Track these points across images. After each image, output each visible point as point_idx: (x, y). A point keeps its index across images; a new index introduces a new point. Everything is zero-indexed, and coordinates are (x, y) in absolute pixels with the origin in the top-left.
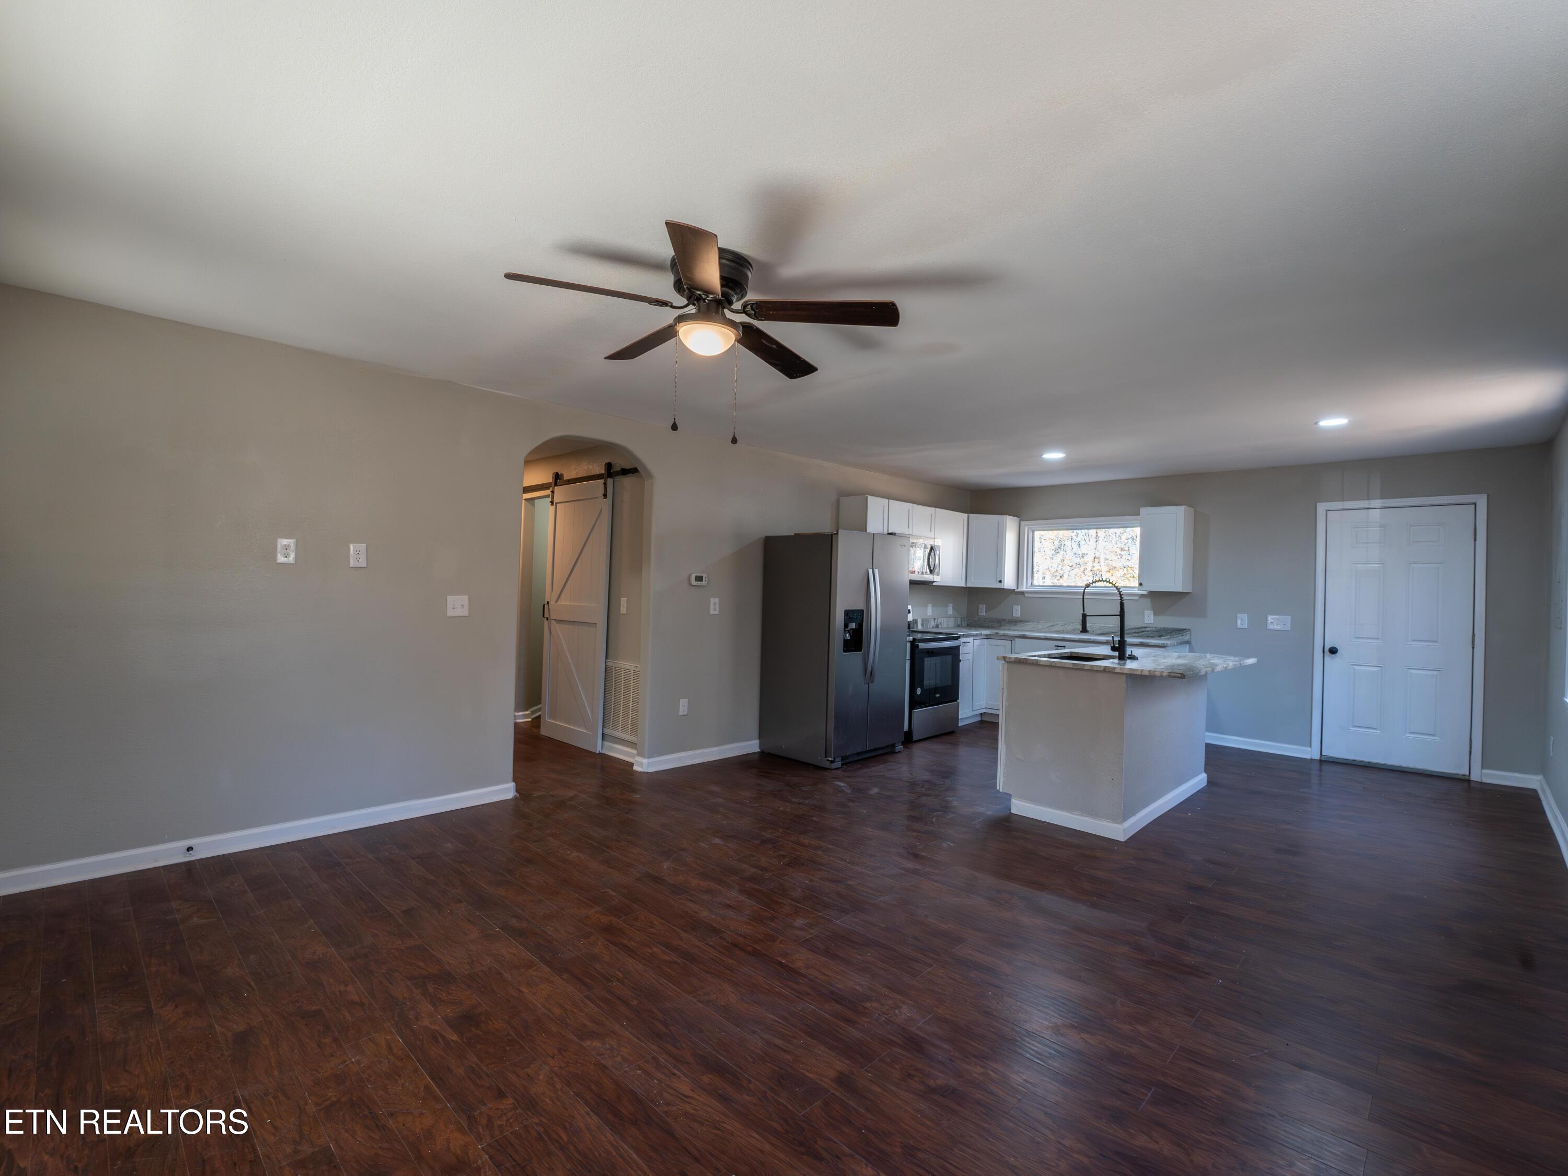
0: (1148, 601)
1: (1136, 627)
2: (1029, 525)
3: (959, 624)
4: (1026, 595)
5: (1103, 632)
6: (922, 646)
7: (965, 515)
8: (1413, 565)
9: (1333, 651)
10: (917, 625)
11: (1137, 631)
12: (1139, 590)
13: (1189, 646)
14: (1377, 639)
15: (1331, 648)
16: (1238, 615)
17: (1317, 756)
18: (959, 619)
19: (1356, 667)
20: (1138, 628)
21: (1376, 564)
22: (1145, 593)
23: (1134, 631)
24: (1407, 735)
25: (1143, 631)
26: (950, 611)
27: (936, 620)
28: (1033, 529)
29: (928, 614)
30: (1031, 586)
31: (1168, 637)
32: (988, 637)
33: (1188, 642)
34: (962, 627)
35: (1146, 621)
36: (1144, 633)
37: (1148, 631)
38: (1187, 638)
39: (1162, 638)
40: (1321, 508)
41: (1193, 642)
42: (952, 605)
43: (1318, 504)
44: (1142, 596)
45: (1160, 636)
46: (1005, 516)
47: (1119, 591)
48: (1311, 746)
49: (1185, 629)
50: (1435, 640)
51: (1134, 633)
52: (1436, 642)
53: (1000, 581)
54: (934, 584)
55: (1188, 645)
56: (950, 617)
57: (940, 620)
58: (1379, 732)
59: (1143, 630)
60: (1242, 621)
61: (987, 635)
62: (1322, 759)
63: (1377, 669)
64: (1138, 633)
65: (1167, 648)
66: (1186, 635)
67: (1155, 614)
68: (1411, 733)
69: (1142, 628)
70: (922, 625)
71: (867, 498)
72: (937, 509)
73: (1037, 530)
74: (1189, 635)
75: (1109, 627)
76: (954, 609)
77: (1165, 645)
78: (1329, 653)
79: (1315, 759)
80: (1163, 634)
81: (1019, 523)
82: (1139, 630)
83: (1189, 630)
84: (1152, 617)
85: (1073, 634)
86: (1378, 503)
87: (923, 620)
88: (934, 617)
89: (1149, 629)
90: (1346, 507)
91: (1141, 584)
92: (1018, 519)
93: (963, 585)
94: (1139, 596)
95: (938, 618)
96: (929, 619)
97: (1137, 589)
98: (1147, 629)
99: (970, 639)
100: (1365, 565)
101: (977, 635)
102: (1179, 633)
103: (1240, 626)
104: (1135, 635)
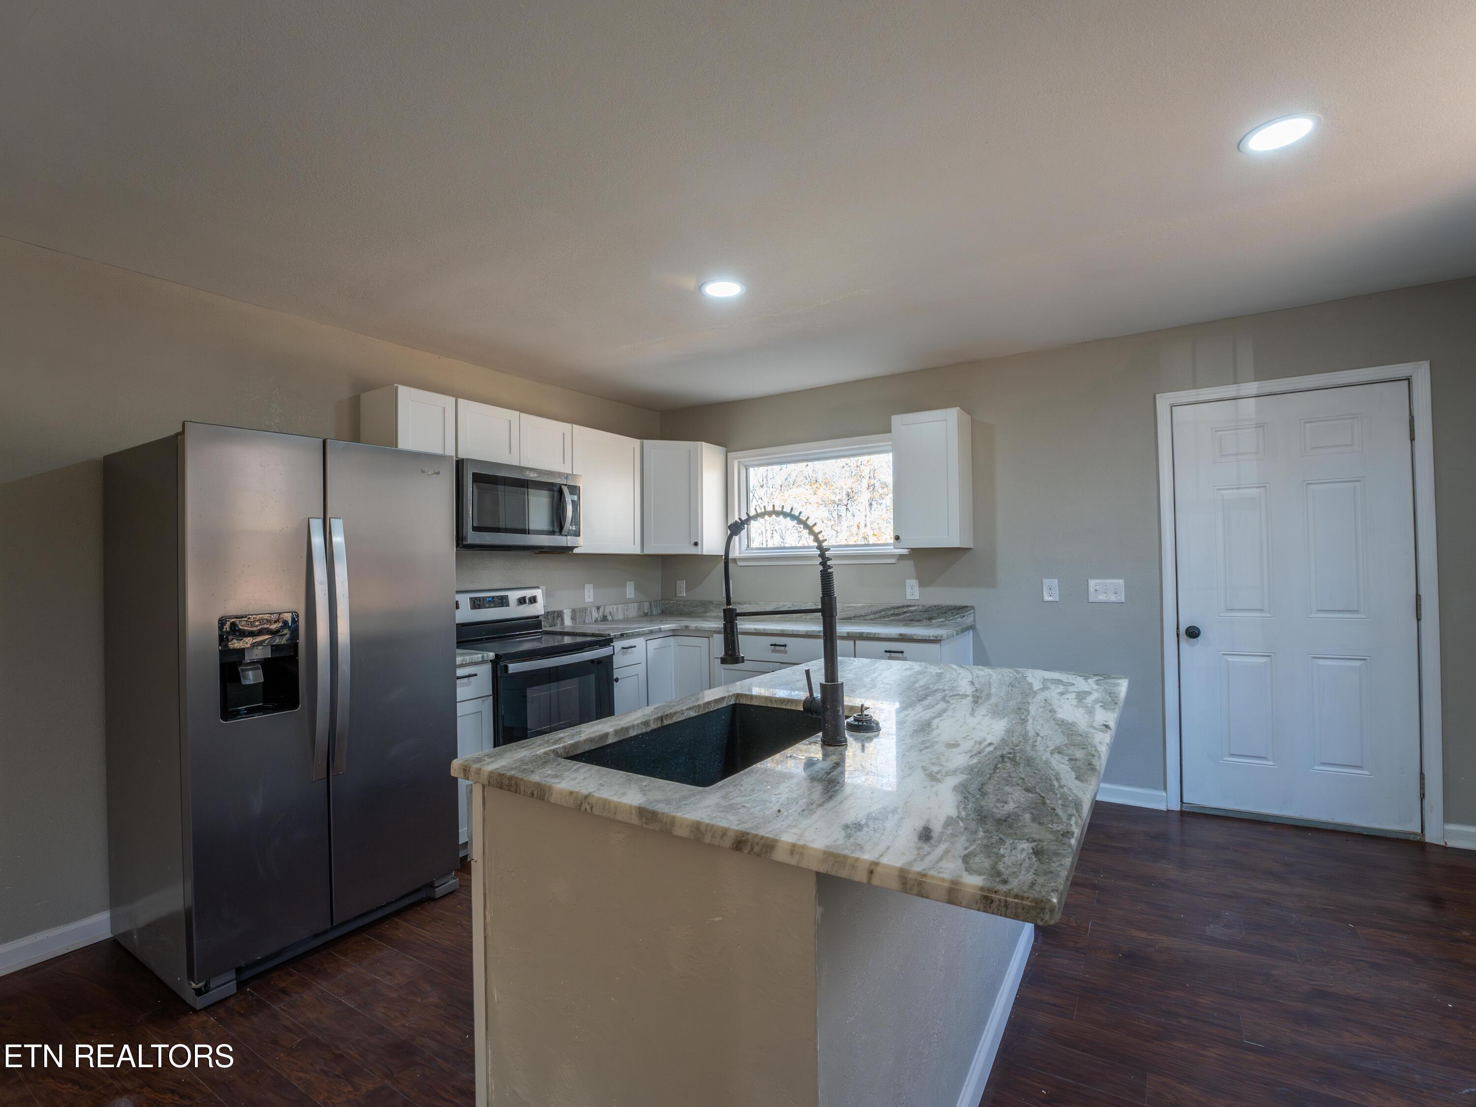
0: (909, 565)
1: (895, 605)
2: (741, 458)
3: (646, 612)
4: (740, 564)
6: (514, 667)
7: (637, 442)
8: (1312, 487)
9: (1193, 633)
10: (563, 620)
11: (897, 611)
12: (895, 548)
13: (973, 633)
14: (1262, 610)
15: (1189, 628)
16: (1044, 581)
17: (1176, 806)
18: (646, 605)
19: (1230, 659)
20: (898, 608)
21: (1254, 487)
22: (905, 552)
23: (892, 612)
24: (1316, 768)
25: (906, 612)
26: (630, 591)
27: (601, 610)
28: (746, 463)
29: (587, 600)
30: (746, 550)
31: (941, 622)
32: (674, 633)
33: (972, 627)
34: (652, 615)
35: (909, 597)
36: (907, 615)
37: (912, 612)
38: (968, 620)
39: (934, 622)
40: (1163, 402)
41: (978, 627)
42: (632, 583)
43: (1158, 396)
44: (901, 557)
45: (930, 620)
46: (699, 442)
47: (816, 539)
48: (1165, 789)
49: (966, 607)
50: (1356, 609)
51: (892, 615)
52: (1356, 611)
53: (696, 544)
54: (576, 551)
55: (971, 632)
56: (632, 601)
57: (609, 609)
58: (1271, 763)
59: (905, 610)
60: (1051, 590)
61: (673, 630)
62: (1183, 809)
63: (1264, 660)
64: (898, 615)
65: (942, 642)
66: (967, 616)
67: (922, 584)
68: (1323, 764)
69: (903, 607)
70: (573, 618)
71: (397, 388)
72: (576, 427)
73: (753, 466)
74: (972, 615)
75: (856, 608)
76: (637, 588)
77: (939, 638)
78: (1186, 637)
79: (1173, 811)
80: (934, 615)
81: (725, 455)
82: (900, 609)
83: (972, 607)
84: (917, 590)
86: (1252, 387)
87: (574, 611)
88: (598, 605)
89: (913, 608)
90: (1201, 398)
91: (897, 538)
92: (723, 449)
93: (638, 551)
94: (896, 557)
95: (605, 606)
96: (586, 609)
97: (892, 547)
98: (911, 609)
99: (639, 642)
100: (1235, 491)
101: (651, 632)
102: (957, 614)
103: (1047, 598)
104: (893, 618)
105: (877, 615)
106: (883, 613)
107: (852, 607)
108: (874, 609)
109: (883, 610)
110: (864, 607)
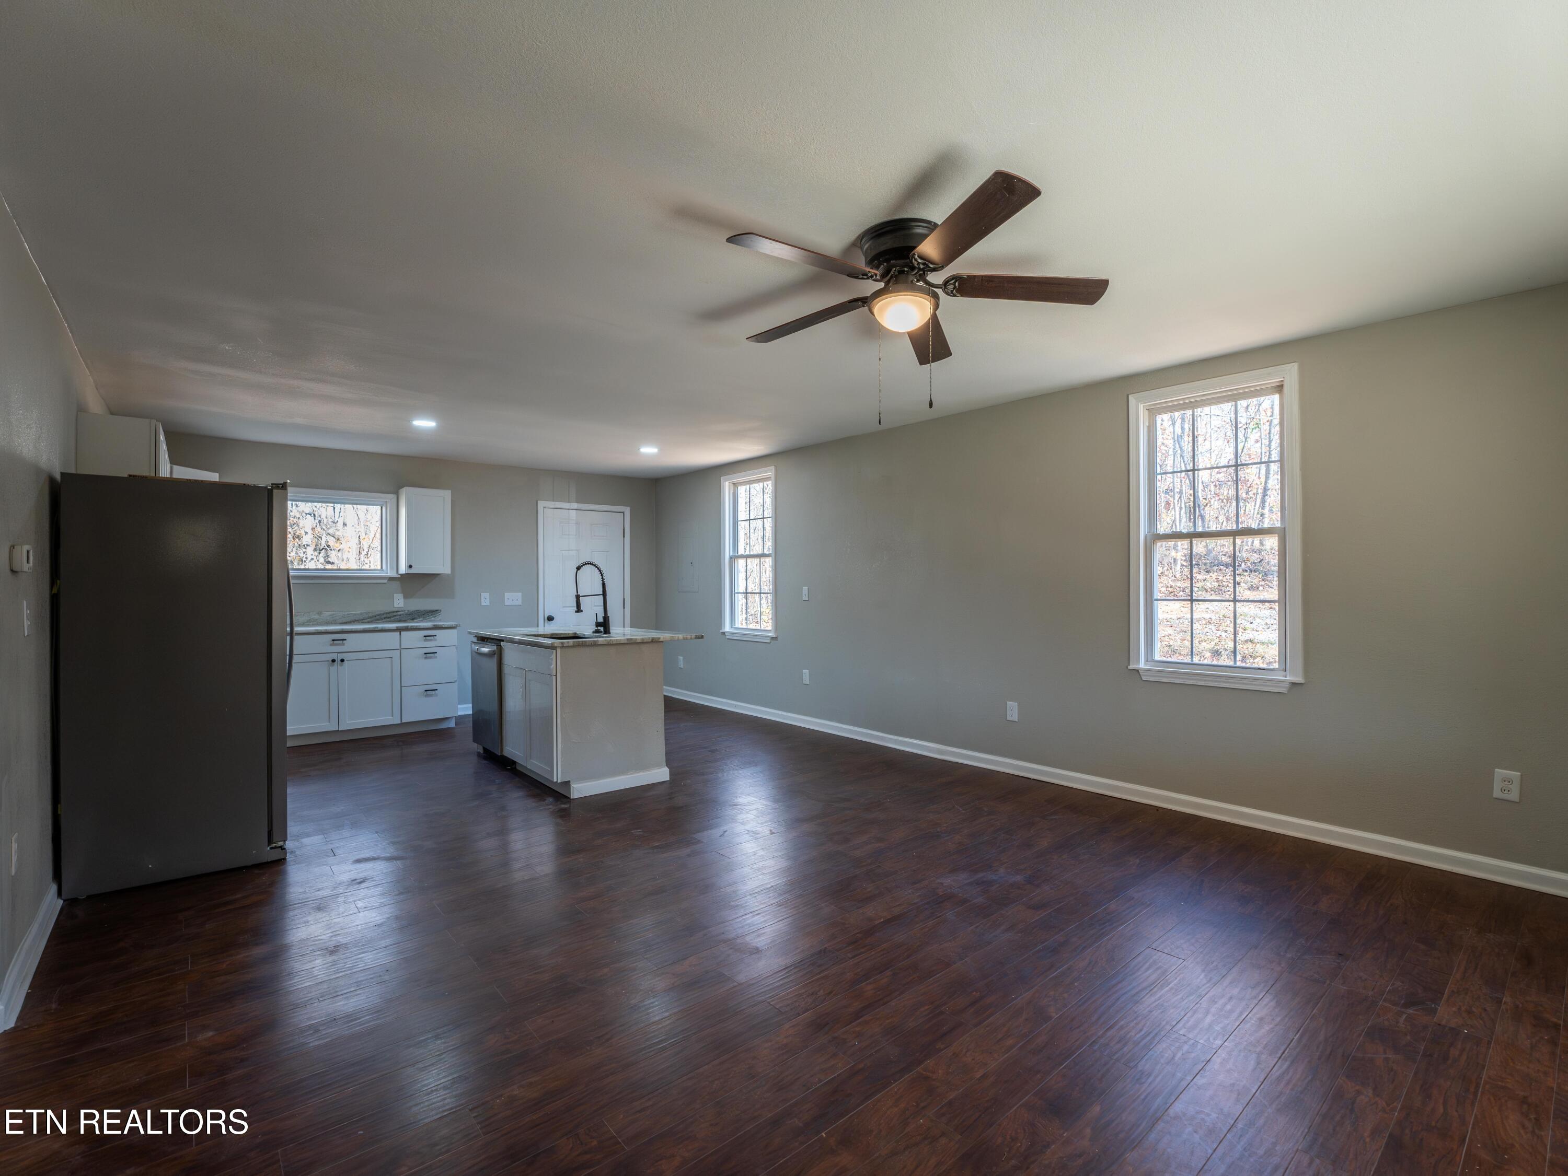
0: (397, 584)
1: (385, 611)
5: (349, 621)
8: (594, 553)
11: (388, 616)
15: (549, 616)
16: (482, 594)
20: (389, 613)
22: (394, 576)
23: (385, 616)
25: (395, 616)
31: (421, 619)
35: (396, 605)
37: (400, 615)
39: (415, 620)
40: (541, 505)
43: (539, 501)
45: (413, 619)
49: (438, 610)
51: (385, 618)
59: (395, 614)
60: (486, 599)
64: (389, 618)
66: (439, 616)
67: (405, 597)
69: (394, 612)
75: (355, 615)
78: (547, 620)
80: (416, 616)
82: (391, 614)
83: (442, 611)
84: (402, 600)
85: (308, 626)
86: (575, 506)
90: (556, 506)
94: (388, 579)
98: (399, 613)
102: (432, 615)
103: (483, 604)
104: (385, 620)
105: (372, 619)
106: (378, 617)
107: (352, 614)
108: (371, 615)
109: (378, 615)
110: (361, 614)
